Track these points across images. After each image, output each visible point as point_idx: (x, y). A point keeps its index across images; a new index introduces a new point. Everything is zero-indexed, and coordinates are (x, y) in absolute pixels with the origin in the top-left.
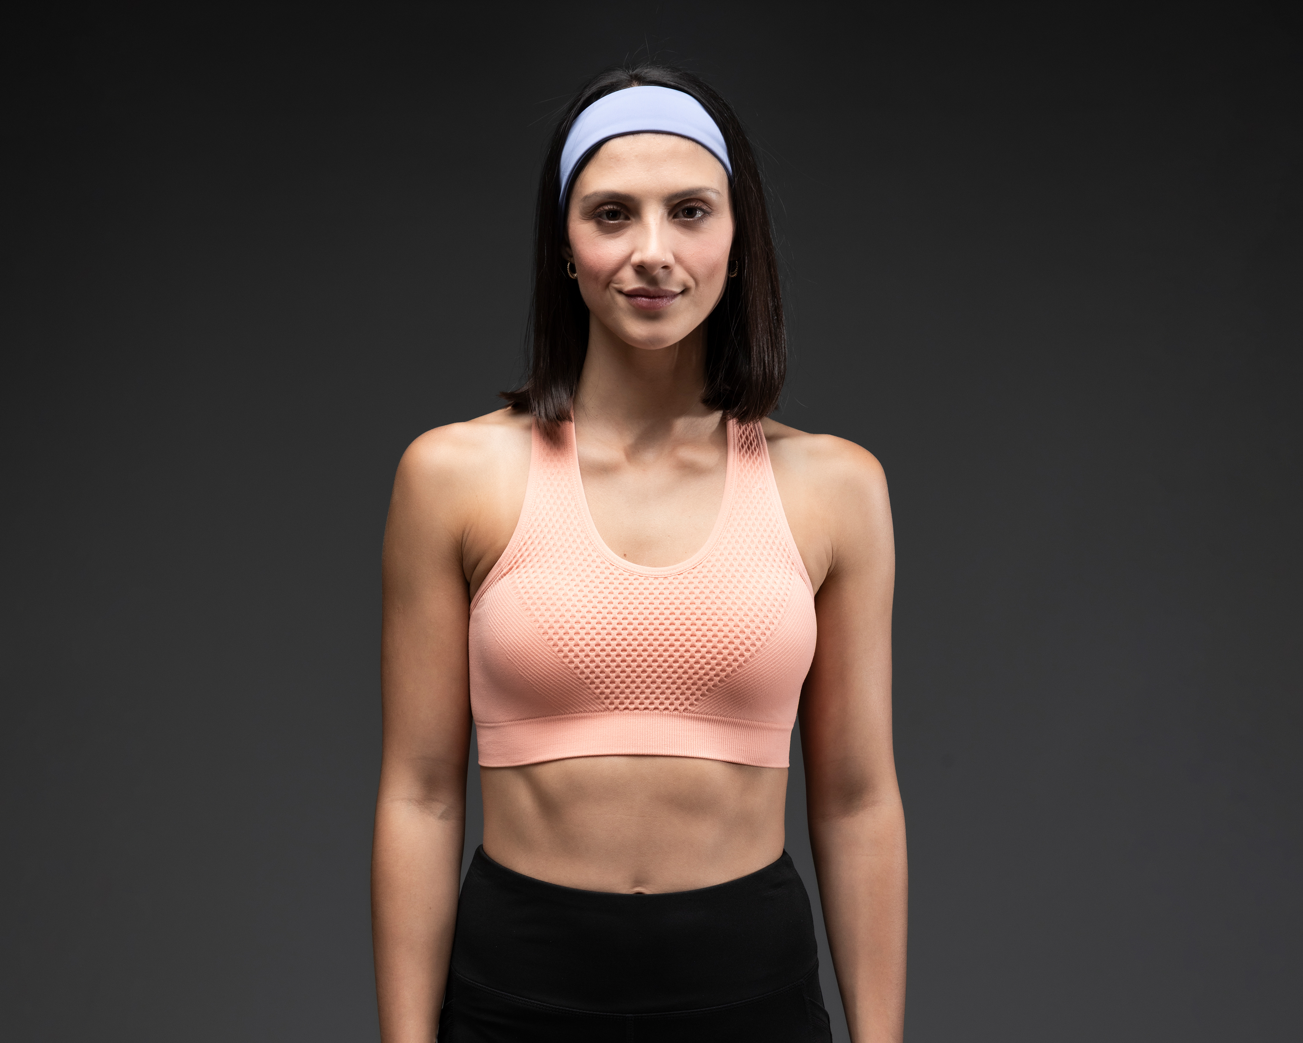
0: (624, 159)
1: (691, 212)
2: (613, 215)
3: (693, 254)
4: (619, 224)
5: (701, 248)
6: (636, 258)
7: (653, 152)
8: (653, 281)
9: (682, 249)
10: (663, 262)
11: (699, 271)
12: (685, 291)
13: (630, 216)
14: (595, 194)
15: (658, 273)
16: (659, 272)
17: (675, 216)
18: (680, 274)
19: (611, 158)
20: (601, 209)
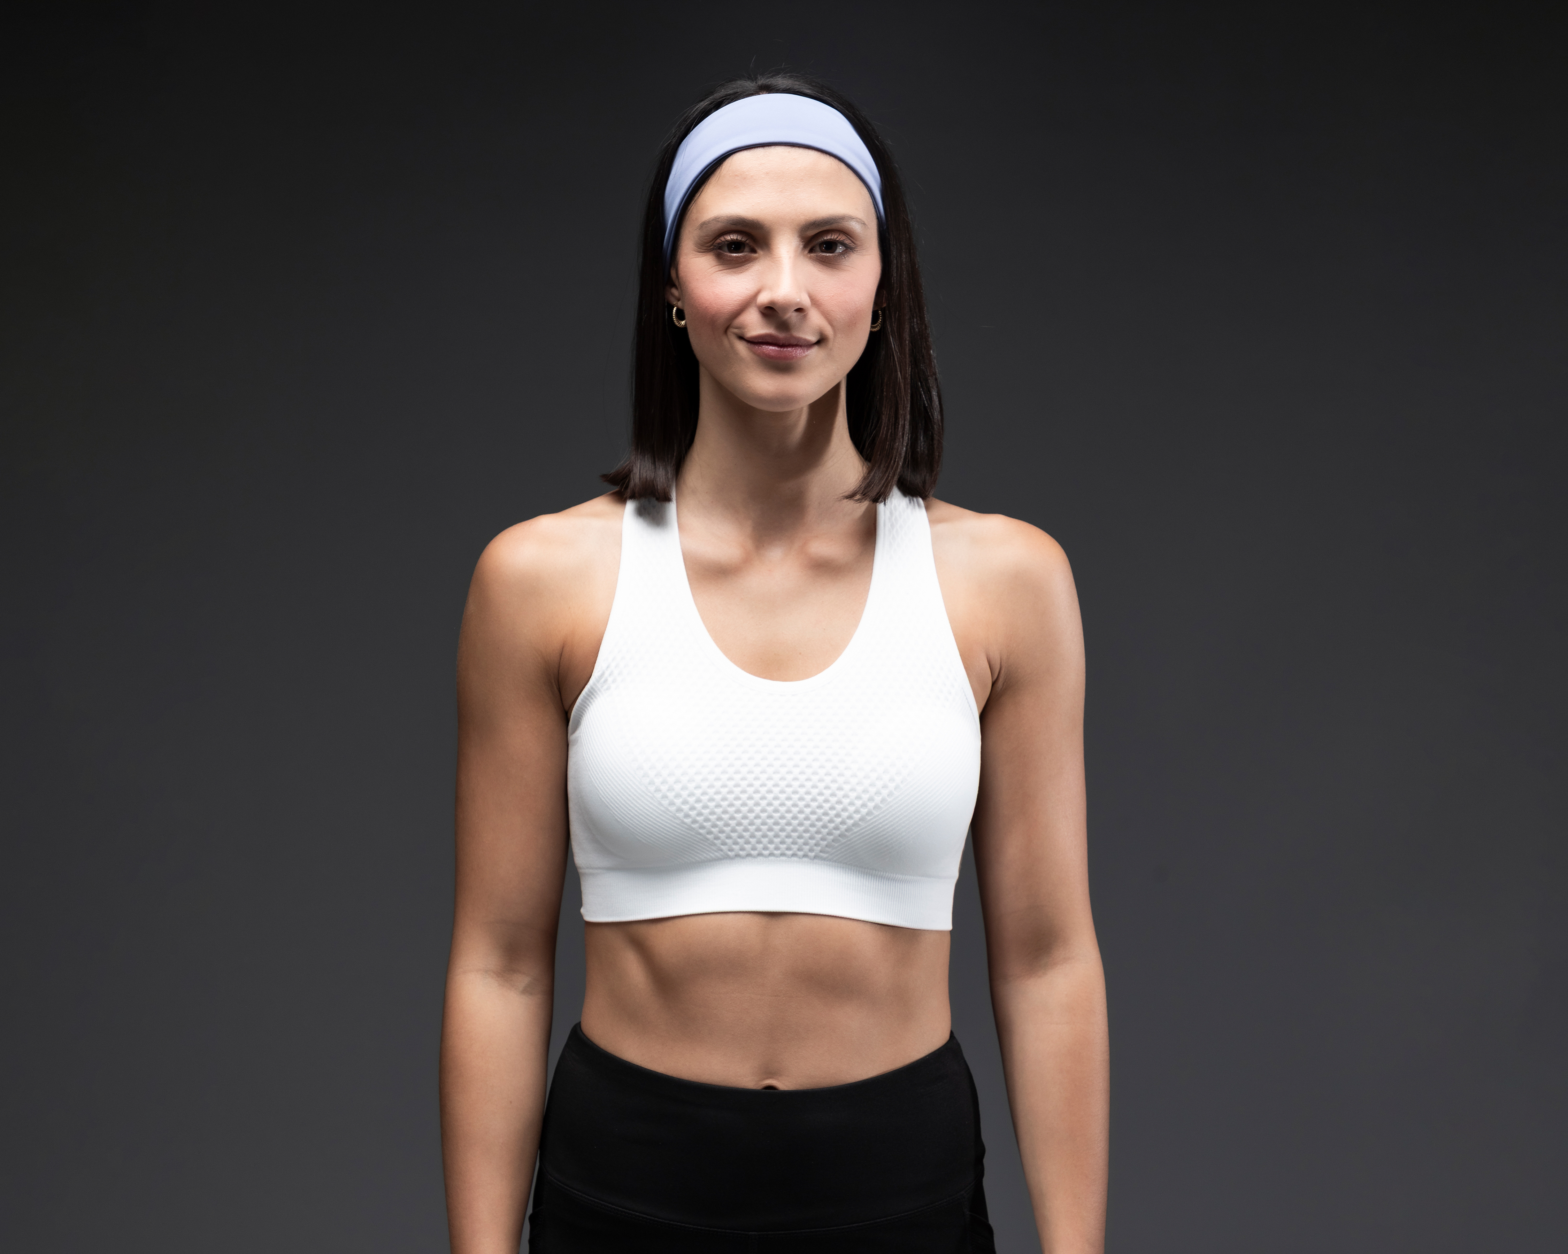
0: (752, 176)
1: (830, 246)
2: (736, 246)
3: (833, 296)
4: (744, 257)
5: (842, 289)
6: (764, 298)
7: (788, 169)
8: (784, 326)
9: (819, 290)
10: (798, 303)
11: (839, 316)
12: (821, 341)
13: (756, 249)
14: (716, 219)
15: (790, 317)
16: (792, 316)
17: (811, 251)
18: (815, 319)
19: (736, 175)
20: (722, 239)
